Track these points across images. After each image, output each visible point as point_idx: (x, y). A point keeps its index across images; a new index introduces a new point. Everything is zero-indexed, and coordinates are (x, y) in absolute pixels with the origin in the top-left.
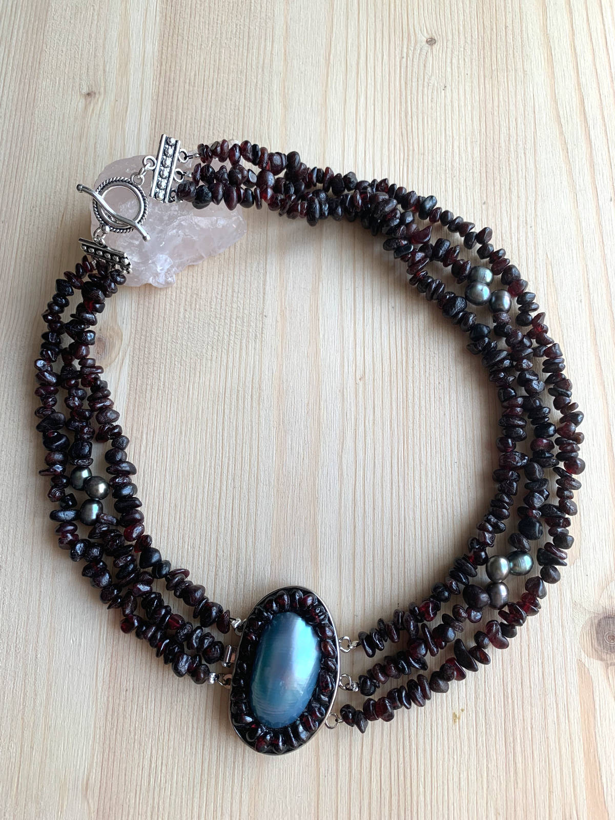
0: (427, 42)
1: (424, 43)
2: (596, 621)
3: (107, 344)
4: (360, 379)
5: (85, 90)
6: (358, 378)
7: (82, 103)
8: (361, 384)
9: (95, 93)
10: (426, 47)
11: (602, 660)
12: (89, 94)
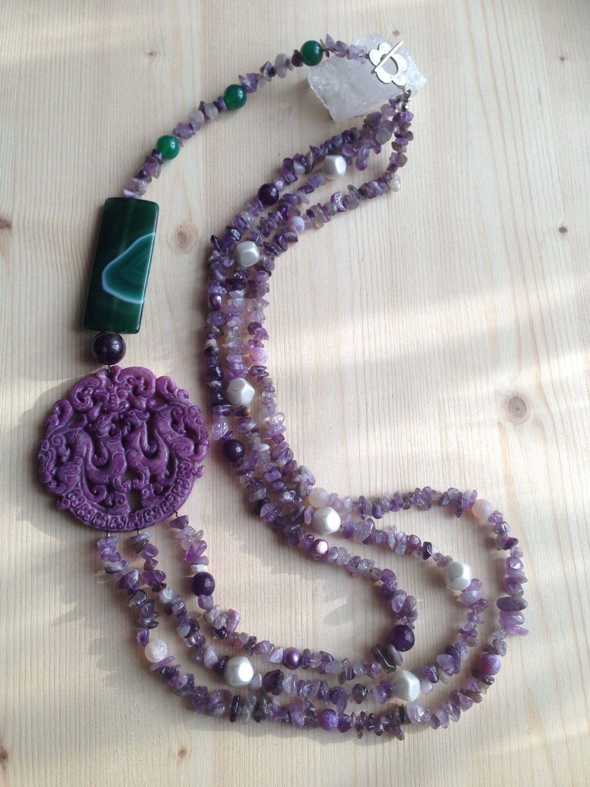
0: (394, 33)
1: (391, 34)
2: (508, 400)
3: (187, 237)
4: (362, 260)
5: (148, 51)
6: (360, 260)
7: (147, 60)
8: (363, 263)
9: (156, 54)
10: (393, 36)
11: (512, 422)
12: (151, 54)
